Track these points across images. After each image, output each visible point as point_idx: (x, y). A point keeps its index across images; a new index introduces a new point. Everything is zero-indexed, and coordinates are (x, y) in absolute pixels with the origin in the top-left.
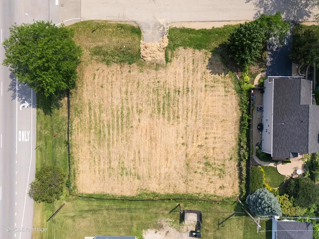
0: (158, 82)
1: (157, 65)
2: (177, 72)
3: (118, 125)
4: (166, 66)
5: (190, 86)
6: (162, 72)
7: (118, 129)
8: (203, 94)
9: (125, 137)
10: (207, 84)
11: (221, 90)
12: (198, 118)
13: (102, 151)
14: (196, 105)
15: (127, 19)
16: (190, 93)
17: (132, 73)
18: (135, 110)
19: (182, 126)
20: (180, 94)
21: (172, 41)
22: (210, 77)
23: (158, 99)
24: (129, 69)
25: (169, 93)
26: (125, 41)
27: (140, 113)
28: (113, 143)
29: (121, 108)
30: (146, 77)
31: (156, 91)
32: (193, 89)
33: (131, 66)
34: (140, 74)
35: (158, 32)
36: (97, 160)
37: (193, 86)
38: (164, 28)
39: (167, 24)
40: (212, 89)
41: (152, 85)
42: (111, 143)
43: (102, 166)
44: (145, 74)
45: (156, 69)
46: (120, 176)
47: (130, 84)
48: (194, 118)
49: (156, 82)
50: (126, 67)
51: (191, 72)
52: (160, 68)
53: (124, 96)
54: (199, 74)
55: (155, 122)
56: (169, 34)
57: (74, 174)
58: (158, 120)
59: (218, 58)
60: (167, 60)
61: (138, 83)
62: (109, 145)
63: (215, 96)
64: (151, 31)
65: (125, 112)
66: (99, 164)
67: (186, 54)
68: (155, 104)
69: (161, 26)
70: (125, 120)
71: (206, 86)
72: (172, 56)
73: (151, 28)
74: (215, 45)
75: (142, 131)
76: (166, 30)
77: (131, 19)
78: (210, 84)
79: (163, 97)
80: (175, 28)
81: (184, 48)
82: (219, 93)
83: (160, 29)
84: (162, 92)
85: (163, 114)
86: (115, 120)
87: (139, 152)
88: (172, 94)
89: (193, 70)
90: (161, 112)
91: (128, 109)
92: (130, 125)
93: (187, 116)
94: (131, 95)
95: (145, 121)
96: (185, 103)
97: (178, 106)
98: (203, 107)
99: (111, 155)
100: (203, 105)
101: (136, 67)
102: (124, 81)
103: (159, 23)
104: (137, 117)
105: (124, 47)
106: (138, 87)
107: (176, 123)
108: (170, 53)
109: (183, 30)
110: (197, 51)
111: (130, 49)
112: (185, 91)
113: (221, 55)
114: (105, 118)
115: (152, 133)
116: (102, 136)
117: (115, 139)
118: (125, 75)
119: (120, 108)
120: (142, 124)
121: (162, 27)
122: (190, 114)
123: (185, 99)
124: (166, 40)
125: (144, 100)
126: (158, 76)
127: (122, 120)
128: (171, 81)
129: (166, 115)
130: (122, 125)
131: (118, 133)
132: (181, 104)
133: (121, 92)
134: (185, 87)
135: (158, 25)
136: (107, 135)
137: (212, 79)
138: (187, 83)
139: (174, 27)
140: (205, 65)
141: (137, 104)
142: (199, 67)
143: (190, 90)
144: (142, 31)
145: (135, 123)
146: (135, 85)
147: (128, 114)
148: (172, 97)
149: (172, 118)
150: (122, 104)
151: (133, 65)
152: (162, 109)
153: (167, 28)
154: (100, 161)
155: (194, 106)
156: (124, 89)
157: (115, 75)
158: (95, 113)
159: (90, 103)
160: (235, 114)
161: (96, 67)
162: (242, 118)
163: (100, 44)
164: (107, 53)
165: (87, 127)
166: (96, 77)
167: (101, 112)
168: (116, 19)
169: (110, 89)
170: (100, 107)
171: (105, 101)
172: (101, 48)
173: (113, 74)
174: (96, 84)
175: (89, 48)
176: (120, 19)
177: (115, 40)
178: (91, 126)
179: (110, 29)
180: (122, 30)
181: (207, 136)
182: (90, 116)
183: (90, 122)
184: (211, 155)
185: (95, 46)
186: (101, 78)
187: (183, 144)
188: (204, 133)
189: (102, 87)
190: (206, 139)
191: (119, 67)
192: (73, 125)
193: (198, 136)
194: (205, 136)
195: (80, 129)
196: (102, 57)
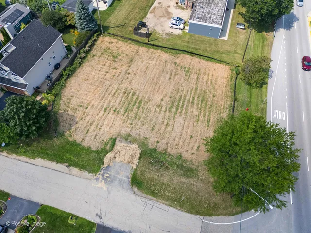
0: (132, 124)
1: (126, 140)
2: (108, 127)
3: (184, 102)
4: (118, 136)
5: (102, 112)
6: (125, 131)
7: (184, 99)
8: (93, 102)
9: (180, 91)
10: (85, 110)
11: (74, 102)
12: (107, 87)
13: (204, 87)
14: (104, 96)
15: (144, 200)
16: (105, 106)
17: (156, 140)
18: (164, 109)
19: (123, 86)
20: (114, 108)
21: (100, 158)
22: (79, 114)
23: (138, 111)
24: (158, 144)
25: (125, 113)
26: (153, 174)
27: (160, 105)
28: (192, 90)
29: (176, 113)
30: (143, 131)
31: (137, 117)
32: (100, 109)
33: (155, 146)
34: (148, 137)
35: (112, 172)
36: (210, 82)
37: (98, 111)
38: (103, 176)
39: (97, 179)
40: (82, 104)
41: (139, 123)
42: (194, 91)
43: (206, 77)
44: (142, 135)
45: (129, 136)
46: (191, 68)
47: (162, 131)
48: (111, 88)
49: (134, 125)
50: (161, 147)
51: (94, 124)
52: (124, 136)
53: (171, 123)
54: (87, 119)
55: (148, 95)
56: (100, 168)
57: (231, 78)
58: (145, 96)
59: (61, 128)
60: (114, 141)
61: (153, 129)
62: (196, 89)
63: (82, 98)
64: (120, 177)
65: (174, 110)
66: (208, 79)
67: (91, 142)
68: (143, 108)
69: (105, 179)
71: (87, 108)
72: (107, 144)
73: (117, 179)
74: (57, 141)
75: (163, 92)
76: (101, 173)
77: (139, 198)
78: (81, 109)
79: (132, 110)
80: (89, 173)
81: (90, 147)
82: (78, 100)
83: (108, 175)
84: (132, 115)
85: (137, 98)
86: (185, 106)
87: (170, 78)
88: (122, 111)
89: (92, 124)
90: (139, 100)
91: (170, 111)
92: (172, 99)
93: (116, 91)
94: (163, 123)
95: (157, 98)
96: (113, 101)
97: (121, 100)
98: (98, 93)
99: (195, 82)
100: (97, 95)
101: (150, 144)
102: (167, 136)
103: (106, 182)
104: (163, 103)
105: (156, 168)
106: (154, 126)
107: (129, 89)
108: (108, 147)
109: (82, 167)
110: (79, 141)
111: (151, 163)
112: (108, 109)
113: (57, 130)
114: (194, 110)
115: (153, 87)
116: (201, 98)
117: (189, 92)
118: (165, 141)
119: (178, 114)
120: (161, 97)
121: (105, 177)
122: (113, 92)
123: (111, 104)
124: (106, 161)
125: (152, 114)
126: (130, 129)
127: (178, 104)
128: (118, 122)
129: (135, 97)
130: (180, 101)
131: (185, 96)
132: (118, 101)
133: (173, 127)
134: (106, 113)
135: (109, 181)
136: (196, 98)
137: (78, 112)
138: (103, 115)
139: (91, 174)
140: (77, 125)
141: (160, 112)
142: (84, 126)
143: (103, 109)
144: (130, 180)
145: (167, 99)
146: (156, 129)
147: (170, 108)
148: (123, 108)
149: (131, 94)
150: (174, 117)
151: (153, 147)
152: (138, 102)
153: (99, 174)
154: (207, 81)
155: (106, 96)
156: (169, 129)
157: (175, 144)
158: (204, 117)
159: (208, 126)
160: (73, 81)
161: (194, 157)
162: (69, 76)
163: (184, 180)
164: (178, 167)
165: (215, 108)
166: (196, 148)
167: (198, 116)
168: (156, 204)
169: (184, 132)
170: (198, 121)
171: (191, 124)
172: (184, 175)
173: (177, 145)
174: (198, 141)
175: (198, 179)
176: (151, 203)
177: (165, 179)
178: (210, 108)
179: (167, 194)
180: (153, 188)
181: (105, 74)
182: (209, 116)
183: (210, 111)
184: (109, 62)
185: (191, 179)
186: (191, 145)
187: (129, 74)
188: (107, 76)
189: (192, 137)
190: (108, 72)
191: (168, 150)
192: (228, 112)
193: (114, 76)
194: (107, 74)
195: (222, 107)
196: (185, 165)
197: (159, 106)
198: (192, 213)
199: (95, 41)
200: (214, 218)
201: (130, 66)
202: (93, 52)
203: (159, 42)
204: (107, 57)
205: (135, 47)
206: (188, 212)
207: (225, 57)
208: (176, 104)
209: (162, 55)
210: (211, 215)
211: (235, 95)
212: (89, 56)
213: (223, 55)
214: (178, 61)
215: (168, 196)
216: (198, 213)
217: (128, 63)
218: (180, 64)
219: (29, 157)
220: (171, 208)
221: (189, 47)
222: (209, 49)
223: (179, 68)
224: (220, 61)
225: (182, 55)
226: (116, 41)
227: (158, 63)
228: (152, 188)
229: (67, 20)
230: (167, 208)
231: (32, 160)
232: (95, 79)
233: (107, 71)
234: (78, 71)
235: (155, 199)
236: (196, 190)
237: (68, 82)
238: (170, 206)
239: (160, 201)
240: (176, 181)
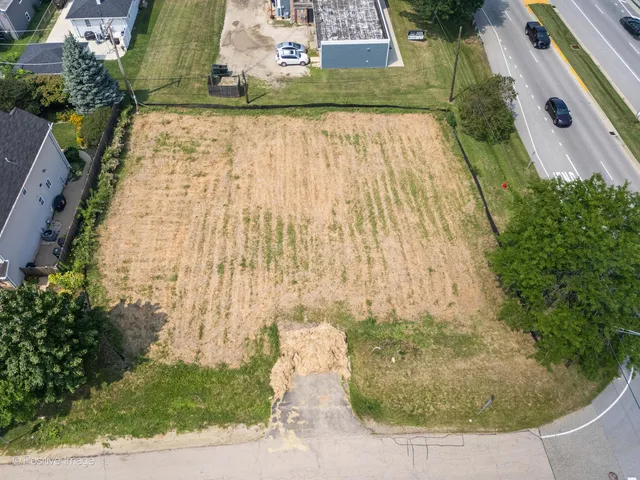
0: (295, 282)
1: (300, 319)
2: (246, 306)
3: (379, 205)
4: (277, 317)
5: (216, 277)
6: (288, 300)
7: (378, 199)
8: (184, 261)
9: (361, 187)
10: (172, 284)
11: (137, 274)
12: (202, 219)
13: (403, 165)
14: (203, 240)
15: (402, 440)
16: (216, 262)
17: (364, 301)
18: (346, 231)
19: (238, 208)
20: (240, 260)
21: (259, 382)
22: (162, 299)
23: (294, 249)
24: (372, 307)
25: (268, 262)
26: (392, 375)
27: (335, 225)
28: (383, 178)
29: (377, 232)
30: (325, 290)
31: (299, 264)
32: (209, 271)
33: (367, 315)
34: (342, 299)
35: (302, 404)
36: (410, 153)
37: (206, 277)
38: (284, 420)
39: (275, 433)
40: (159, 273)
41: (311, 275)
42: (388, 178)
43: (397, 145)
44: (328, 298)
45: (302, 309)
46: (361, 134)
47: (365, 277)
48: (211, 219)
49: (300, 282)
50: (381, 311)
51: (209, 308)
52: (292, 314)
53: (374, 255)
54: (188, 302)
55: (299, 210)
56: (268, 404)
57: (446, 135)
58: (293, 213)
59: (131, 344)
60: (274, 332)
61: (345, 279)
62: (391, 173)
63: (154, 260)
64: (323, 407)
65: (367, 226)
66: (403, 148)
67: (221, 351)
68: (302, 241)
69: (294, 426)
70: (366, 213)
71: (175, 278)
72: (259, 344)
73: (322, 416)
74: (134, 379)
75: (327, 196)
76: (278, 414)
77: (389, 441)
78: (161, 284)
79: (281, 253)
80: (249, 425)
81: (224, 365)
82: (144, 265)
83: (295, 414)
84: (284, 262)
85: (280, 224)
86: (386, 213)
87: (328, 165)
88: (260, 260)
89: (203, 311)
90: (286, 227)
91: (361, 232)
92: (352, 205)
93: (226, 222)
94: (359, 258)
95: (321, 212)
96: (230, 244)
97: (247, 239)
98: (187, 237)
99: (382, 161)
100: (186, 243)
101: (355, 313)
102: (380, 283)
103: (298, 433)
104: (339, 219)
105: (393, 360)
106: (345, 272)
107: (252, 209)
108: (266, 351)
109: (225, 419)
110: (189, 359)
111: (377, 352)
112: (227, 266)
113: (122, 351)
114: (408, 215)
115: (303, 193)
116: (408, 188)
117: (380, 183)
118: (382, 297)
119: (381, 233)
120: (328, 207)
121: (289, 421)
122: (220, 225)
123: (229, 253)
124: (277, 382)
125: (327, 249)
126: (296, 294)
127: (372, 213)
128: (263, 287)
129: (274, 223)
130: (370, 205)
131: (376, 192)
132: (240, 238)
133: (384, 261)
134: (227, 274)
135: (303, 426)
136: (399, 189)
137: (157, 294)
138: (221, 283)
139: (254, 427)
140: (170, 325)
141: (342, 241)
142: (188, 320)
143: (215, 269)
144: (350, 407)
145: (343, 208)
146: (351, 277)
147: (359, 224)
148: (260, 253)
149: (262, 219)
150: (376, 240)
151: (364, 318)
152: (285, 232)
153: (275, 420)
154: (404, 153)
155: (208, 239)
156: (378, 268)
157: (405, 296)
158: (434, 222)
159: (451, 239)
160: (113, 228)
161: (456, 310)
162: (99, 217)
163: (461, 364)
164: (437, 341)
165: (444, 199)
166: (449, 290)
167: (421, 224)
168: (433, 439)
169: (410, 266)
170: (426, 234)
171: (416, 244)
172: (458, 355)
173: (410, 297)
174: (447, 274)
175: (488, 352)
176: (421, 441)
177: (424, 378)
178: (436, 202)
179: (444, 409)
180: (408, 407)
181: (184, 191)
182: (442, 218)
183: (439, 208)
184: (180, 163)
185: (475, 359)
186: (438, 287)
187: (237, 178)
188: (190, 195)
189: (431, 270)
190: (188, 187)
191: (399, 312)
192: (473, 201)
193: (205, 190)
194: (189, 190)
195: (458, 196)
196: (447, 332)
197: (333, 228)
198: (512, 429)
199: (127, 126)
200: (558, 422)
201: (231, 162)
202: (134, 152)
203: (271, 98)
204: (171, 154)
205: (222, 121)
206: (505, 431)
207: (415, 99)
208: (367, 214)
209: (289, 124)
210: (549, 419)
211: (470, 166)
212: (127, 162)
213: (409, 96)
214: (327, 127)
215: (447, 413)
216: (525, 424)
217: (226, 154)
218: (334, 131)
219: (76, 442)
220: (467, 437)
221: (337, 96)
222: (377, 91)
223: (337, 140)
224: (409, 109)
225: (330, 114)
226: (176, 116)
227: (288, 140)
228: (405, 408)
229: (44, 95)
230: (457, 439)
231: (88, 446)
232: (164, 209)
233: (186, 184)
234: (115, 202)
235: (424, 429)
236: (495, 378)
237: (103, 233)
238: (462, 431)
239: (437, 428)
240: (446, 372)
